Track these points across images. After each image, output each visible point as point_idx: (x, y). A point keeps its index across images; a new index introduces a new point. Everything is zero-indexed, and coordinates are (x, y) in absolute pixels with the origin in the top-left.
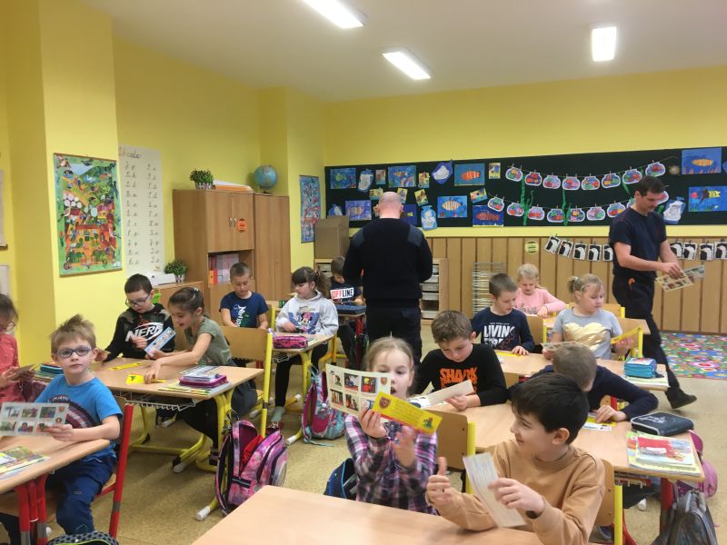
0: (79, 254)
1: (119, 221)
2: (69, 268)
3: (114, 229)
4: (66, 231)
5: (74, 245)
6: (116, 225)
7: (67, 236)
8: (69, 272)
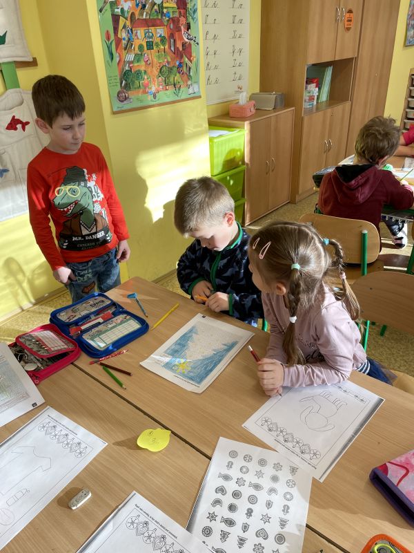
0: (138, 73)
1: (195, 11)
2: (126, 98)
3: (188, 27)
4: (116, 29)
5: (131, 57)
6: (190, 20)
7: (118, 41)
8: (126, 105)
